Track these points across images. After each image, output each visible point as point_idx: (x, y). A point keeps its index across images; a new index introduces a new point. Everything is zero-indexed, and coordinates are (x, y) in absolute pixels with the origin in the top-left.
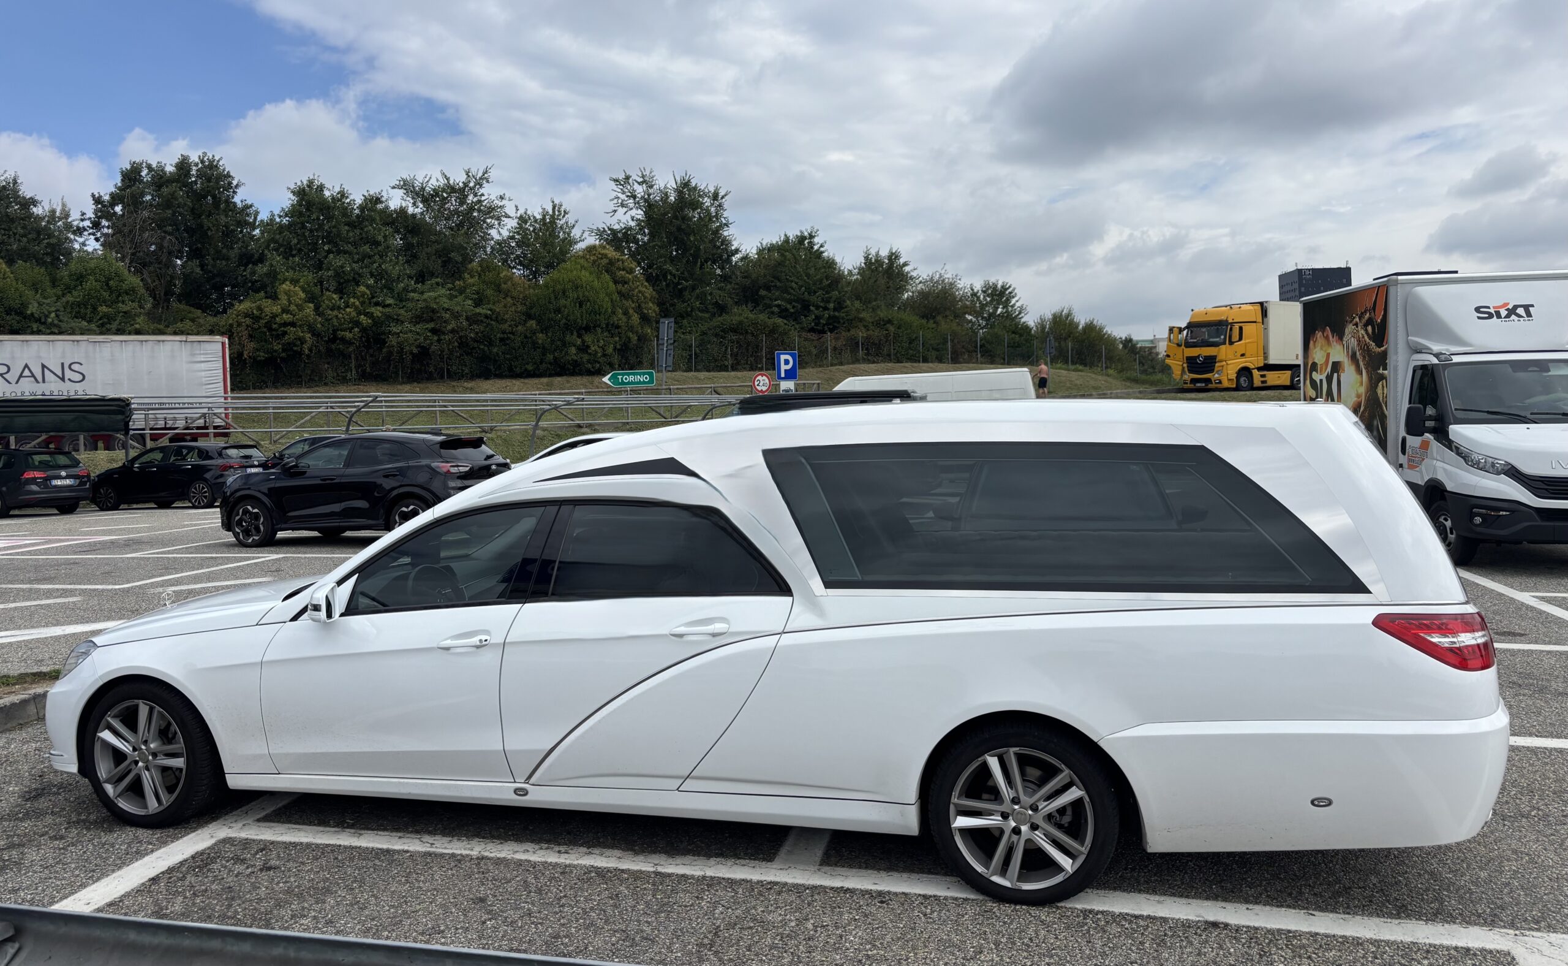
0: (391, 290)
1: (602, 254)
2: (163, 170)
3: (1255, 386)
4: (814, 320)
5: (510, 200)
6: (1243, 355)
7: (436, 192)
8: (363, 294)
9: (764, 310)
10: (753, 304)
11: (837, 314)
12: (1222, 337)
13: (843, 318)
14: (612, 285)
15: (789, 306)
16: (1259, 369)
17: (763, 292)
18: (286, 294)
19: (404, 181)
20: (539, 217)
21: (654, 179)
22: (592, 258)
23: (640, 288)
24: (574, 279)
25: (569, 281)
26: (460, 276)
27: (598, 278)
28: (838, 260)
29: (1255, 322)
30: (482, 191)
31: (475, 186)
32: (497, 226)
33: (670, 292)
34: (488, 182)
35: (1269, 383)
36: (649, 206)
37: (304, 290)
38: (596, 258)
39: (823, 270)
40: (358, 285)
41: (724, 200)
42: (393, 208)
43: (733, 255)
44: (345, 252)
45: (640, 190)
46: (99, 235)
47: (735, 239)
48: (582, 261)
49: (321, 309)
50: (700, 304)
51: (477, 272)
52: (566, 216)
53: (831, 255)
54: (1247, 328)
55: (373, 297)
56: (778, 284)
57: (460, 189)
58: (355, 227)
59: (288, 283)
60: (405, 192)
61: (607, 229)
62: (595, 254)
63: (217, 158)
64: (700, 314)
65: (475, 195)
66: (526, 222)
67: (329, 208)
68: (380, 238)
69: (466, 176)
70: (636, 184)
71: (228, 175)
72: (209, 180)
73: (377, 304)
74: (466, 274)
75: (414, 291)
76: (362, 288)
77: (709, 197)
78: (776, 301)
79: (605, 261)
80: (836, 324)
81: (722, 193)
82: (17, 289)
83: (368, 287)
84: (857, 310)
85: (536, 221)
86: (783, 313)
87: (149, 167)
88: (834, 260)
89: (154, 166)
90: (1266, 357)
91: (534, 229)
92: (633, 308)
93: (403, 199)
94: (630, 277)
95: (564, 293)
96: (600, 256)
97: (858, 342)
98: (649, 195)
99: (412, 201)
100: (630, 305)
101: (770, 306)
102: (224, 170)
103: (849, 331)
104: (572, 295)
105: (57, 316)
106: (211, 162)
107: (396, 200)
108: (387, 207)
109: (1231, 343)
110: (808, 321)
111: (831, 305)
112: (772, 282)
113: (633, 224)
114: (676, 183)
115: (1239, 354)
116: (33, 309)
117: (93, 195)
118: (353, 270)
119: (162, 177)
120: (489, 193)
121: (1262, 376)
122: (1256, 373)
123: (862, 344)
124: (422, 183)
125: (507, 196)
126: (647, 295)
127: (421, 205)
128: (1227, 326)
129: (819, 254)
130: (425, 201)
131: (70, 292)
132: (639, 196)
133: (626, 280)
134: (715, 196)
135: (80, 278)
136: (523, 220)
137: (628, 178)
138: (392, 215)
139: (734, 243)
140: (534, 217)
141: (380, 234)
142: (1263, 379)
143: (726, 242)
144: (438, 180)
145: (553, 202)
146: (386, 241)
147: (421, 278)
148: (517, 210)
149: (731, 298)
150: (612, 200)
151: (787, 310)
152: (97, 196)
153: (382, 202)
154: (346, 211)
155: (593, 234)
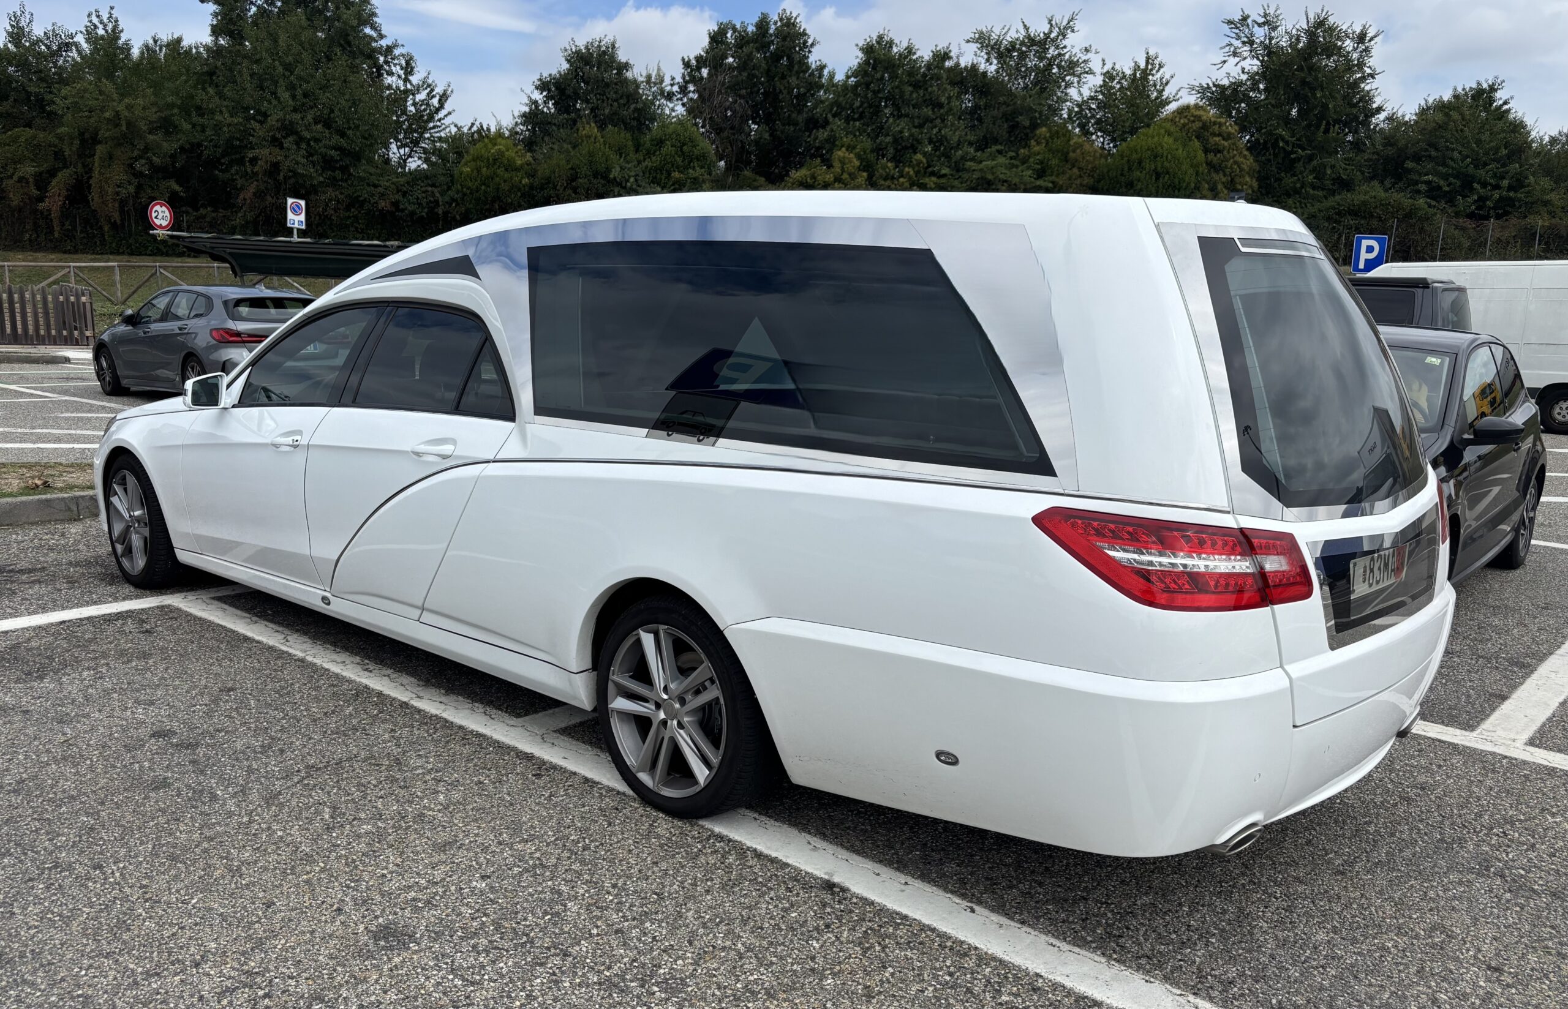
0: (948, 157)
1: (1195, 116)
2: (745, 31)
4: (1475, 201)
5: (1097, 53)
7: (1012, 47)
8: (919, 162)
9: (1406, 188)
10: (1393, 180)
11: (1512, 194)
13: (1520, 200)
14: (1201, 155)
15: (1442, 183)
17: (1410, 165)
18: (840, 161)
19: (982, 33)
20: (1128, 72)
21: (1280, 18)
22: (1182, 121)
23: (1237, 158)
24: (1153, 146)
25: (1148, 149)
26: (1026, 144)
27: (1185, 146)
28: (1529, 121)
30: (1065, 42)
31: (1058, 36)
32: (1076, 85)
33: (1278, 163)
34: (1073, 31)
36: (1271, 52)
37: (858, 156)
38: (1186, 121)
39: (1502, 136)
40: (915, 153)
41: (1372, 43)
42: (963, 65)
43: (1373, 115)
44: (907, 116)
45: (1260, 33)
46: (685, 100)
47: (1379, 94)
48: (1168, 125)
49: (874, 179)
50: (1314, 178)
51: (1045, 138)
52: (1162, 70)
53: (1519, 115)
55: (929, 166)
56: (1433, 153)
57: (1040, 42)
58: (920, 87)
59: (844, 149)
60: (979, 46)
61: (1211, 85)
62: (1186, 117)
63: (794, 15)
64: (1312, 192)
65: (1057, 47)
66: (1112, 78)
67: (894, 66)
68: (943, 99)
69: (1049, 26)
70: (1256, 26)
71: (804, 34)
72: (784, 39)
73: (933, 174)
74: (1032, 141)
75: (972, 159)
76: (919, 156)
77: (1352, 39)
78: (1425, 175)
79: (1198, 124)
80: (1508, 209)
81: (1371, 33)
82: (604, 153)
83: (925, 154)
84: (1544, 191)
85: (1124, 77)
86: (1434, 193)
87: (734, 29)
88: (1522, 121)
89: (738, 26)
91: (1122, 87)
92: (1223, 183)
93: (976, 55)
94: (1226, 144)
95: (1140, 162)
96: (1192, 118)
97: (1536, 232)
98: (1271, 39)
99: (986, 57)
100: (1220, 179)
101: (1416, 183)
102: (800, 28)
103: (1526, 217)
104: (1149, 166)
105: (636, 180)
106: (789, 19)
107: (968, 56)
108: (958, 64)
110: (1469, 203)
111: (1505, 183)
112: (1427, 150)
113: (1244, 77)
114: (1308, 22)
116: (615, 173)
117: (683, 59)
118: (911, 135)
119: (743, 37)
120: (1073, 44)
123: (1540, 236)
124: (999, 36)
125: (1093, 49)
126: (1245, 167)
127: (995, 61)
129: (1501, 114)
130: (1000, 56)
131: (649, 157)
132: (1258, 41)
133: (1221, 148)
134: (1361, 38)
135: (660, 143)
136: (1109, 76)
137: (1245, 19)
138: (962, 73)
139: (1376, 99)
140: (1123, 73)
141: (944, 95)
143: (1367, 98)
144: (1017, 31)
145: (1148, 53)
146: (948, 103)
147: (983, 144)
148: (1104, 64)
149: (1360, 171)
150: (1224, 47)
151: (1439, 188)
152: (686, 60)
153: (950, 58)
154: (913, 71)
155: (1194, 92)
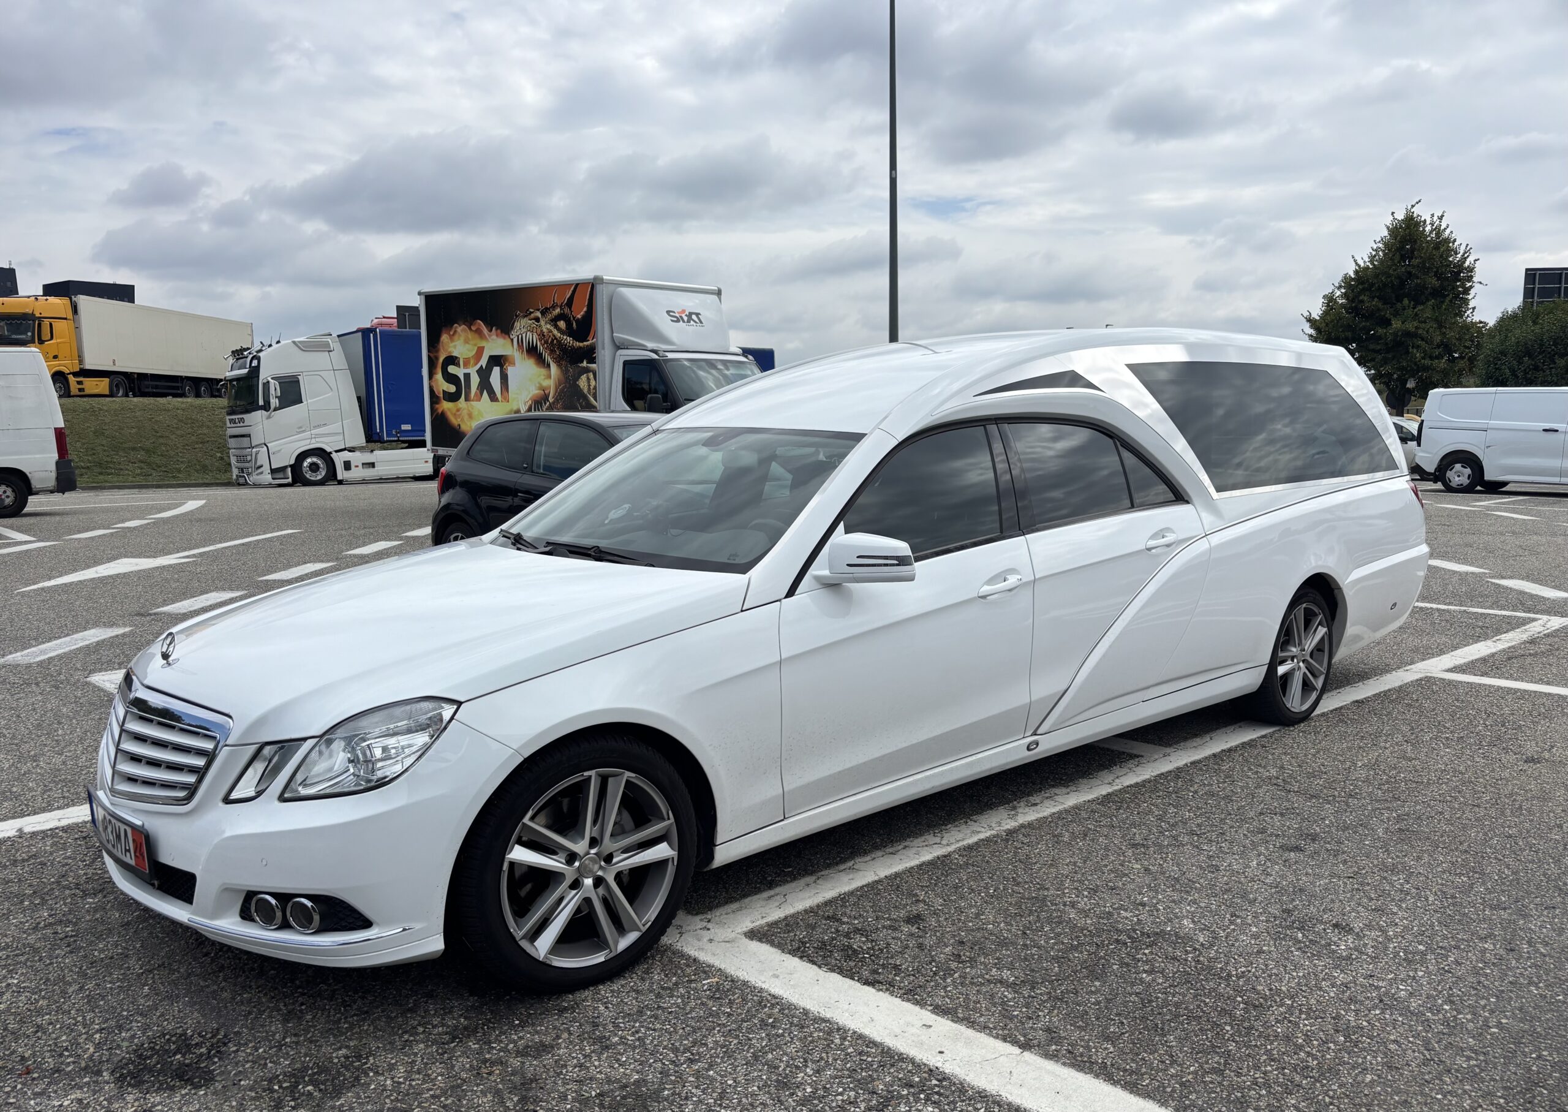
3: (72, 394)
6: (55, 357)
12: (29, 334)
16: (75, 374)
29: (65, 319)
35: (87, 392)
54: (58, 326)
90: (81, 361)
109: (41, 342)
115: (51, 356)
121: (79, 383)
122: (71, 377)
128: (34, 321)
142: (80, 386)
